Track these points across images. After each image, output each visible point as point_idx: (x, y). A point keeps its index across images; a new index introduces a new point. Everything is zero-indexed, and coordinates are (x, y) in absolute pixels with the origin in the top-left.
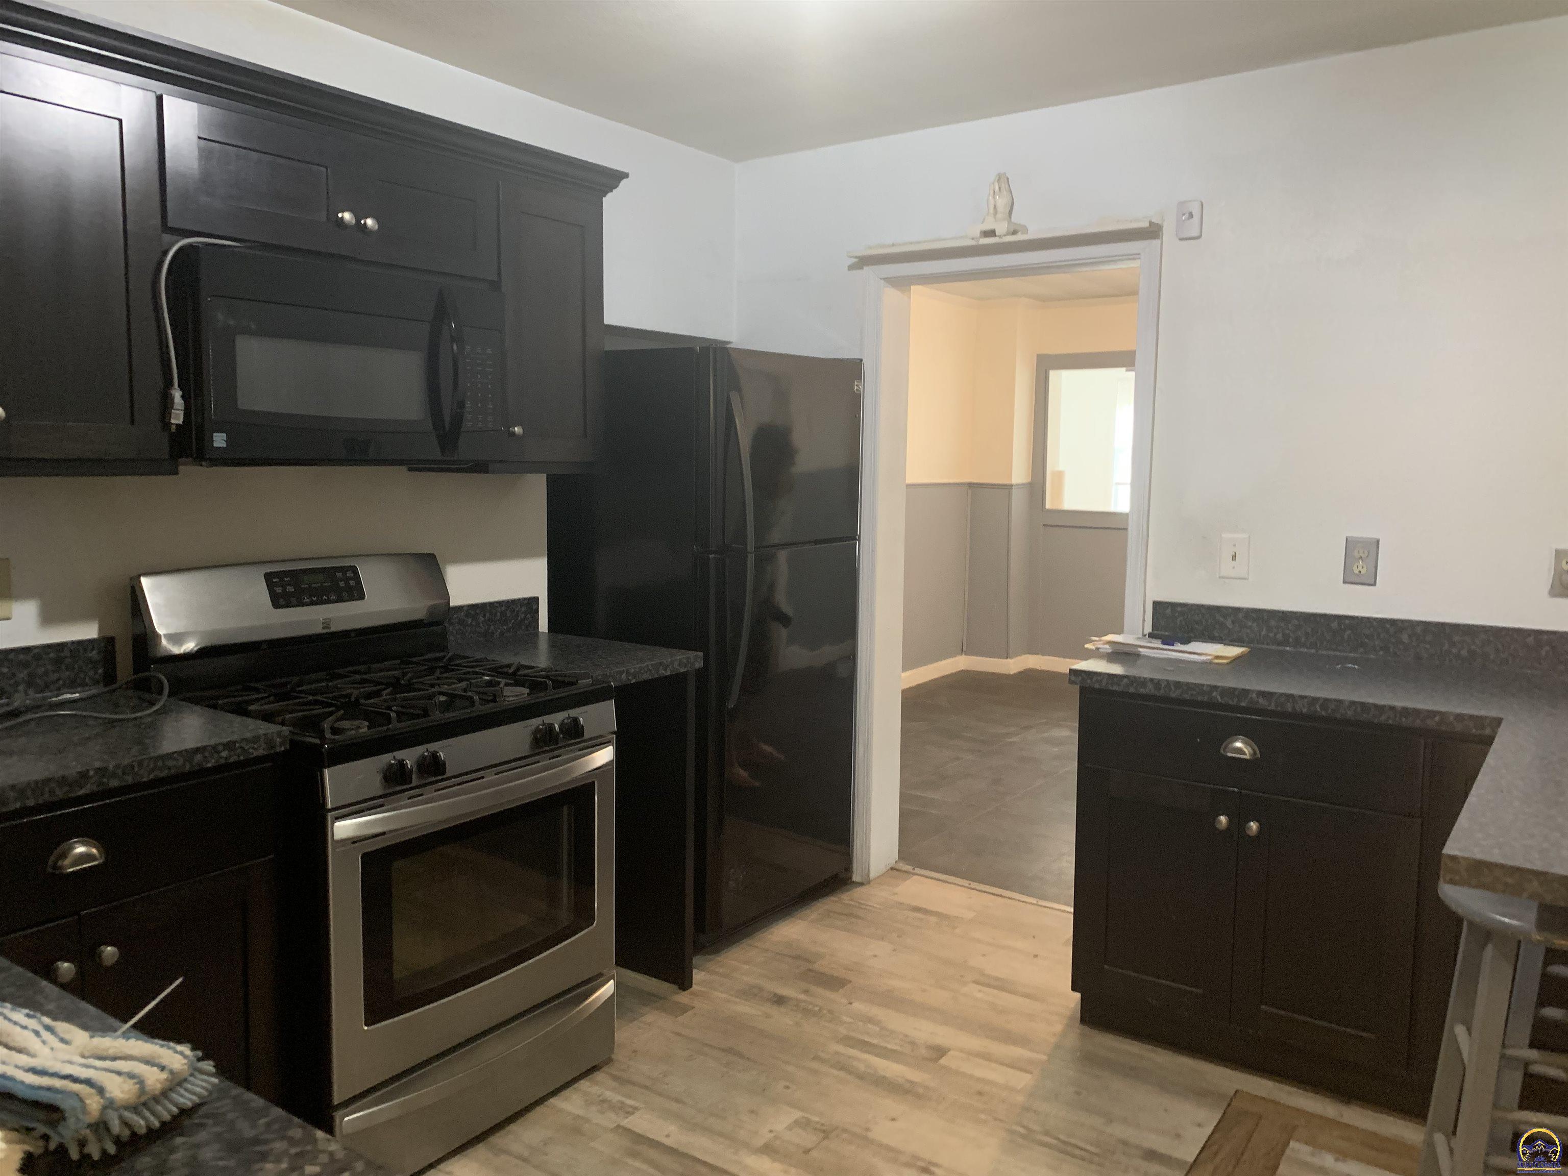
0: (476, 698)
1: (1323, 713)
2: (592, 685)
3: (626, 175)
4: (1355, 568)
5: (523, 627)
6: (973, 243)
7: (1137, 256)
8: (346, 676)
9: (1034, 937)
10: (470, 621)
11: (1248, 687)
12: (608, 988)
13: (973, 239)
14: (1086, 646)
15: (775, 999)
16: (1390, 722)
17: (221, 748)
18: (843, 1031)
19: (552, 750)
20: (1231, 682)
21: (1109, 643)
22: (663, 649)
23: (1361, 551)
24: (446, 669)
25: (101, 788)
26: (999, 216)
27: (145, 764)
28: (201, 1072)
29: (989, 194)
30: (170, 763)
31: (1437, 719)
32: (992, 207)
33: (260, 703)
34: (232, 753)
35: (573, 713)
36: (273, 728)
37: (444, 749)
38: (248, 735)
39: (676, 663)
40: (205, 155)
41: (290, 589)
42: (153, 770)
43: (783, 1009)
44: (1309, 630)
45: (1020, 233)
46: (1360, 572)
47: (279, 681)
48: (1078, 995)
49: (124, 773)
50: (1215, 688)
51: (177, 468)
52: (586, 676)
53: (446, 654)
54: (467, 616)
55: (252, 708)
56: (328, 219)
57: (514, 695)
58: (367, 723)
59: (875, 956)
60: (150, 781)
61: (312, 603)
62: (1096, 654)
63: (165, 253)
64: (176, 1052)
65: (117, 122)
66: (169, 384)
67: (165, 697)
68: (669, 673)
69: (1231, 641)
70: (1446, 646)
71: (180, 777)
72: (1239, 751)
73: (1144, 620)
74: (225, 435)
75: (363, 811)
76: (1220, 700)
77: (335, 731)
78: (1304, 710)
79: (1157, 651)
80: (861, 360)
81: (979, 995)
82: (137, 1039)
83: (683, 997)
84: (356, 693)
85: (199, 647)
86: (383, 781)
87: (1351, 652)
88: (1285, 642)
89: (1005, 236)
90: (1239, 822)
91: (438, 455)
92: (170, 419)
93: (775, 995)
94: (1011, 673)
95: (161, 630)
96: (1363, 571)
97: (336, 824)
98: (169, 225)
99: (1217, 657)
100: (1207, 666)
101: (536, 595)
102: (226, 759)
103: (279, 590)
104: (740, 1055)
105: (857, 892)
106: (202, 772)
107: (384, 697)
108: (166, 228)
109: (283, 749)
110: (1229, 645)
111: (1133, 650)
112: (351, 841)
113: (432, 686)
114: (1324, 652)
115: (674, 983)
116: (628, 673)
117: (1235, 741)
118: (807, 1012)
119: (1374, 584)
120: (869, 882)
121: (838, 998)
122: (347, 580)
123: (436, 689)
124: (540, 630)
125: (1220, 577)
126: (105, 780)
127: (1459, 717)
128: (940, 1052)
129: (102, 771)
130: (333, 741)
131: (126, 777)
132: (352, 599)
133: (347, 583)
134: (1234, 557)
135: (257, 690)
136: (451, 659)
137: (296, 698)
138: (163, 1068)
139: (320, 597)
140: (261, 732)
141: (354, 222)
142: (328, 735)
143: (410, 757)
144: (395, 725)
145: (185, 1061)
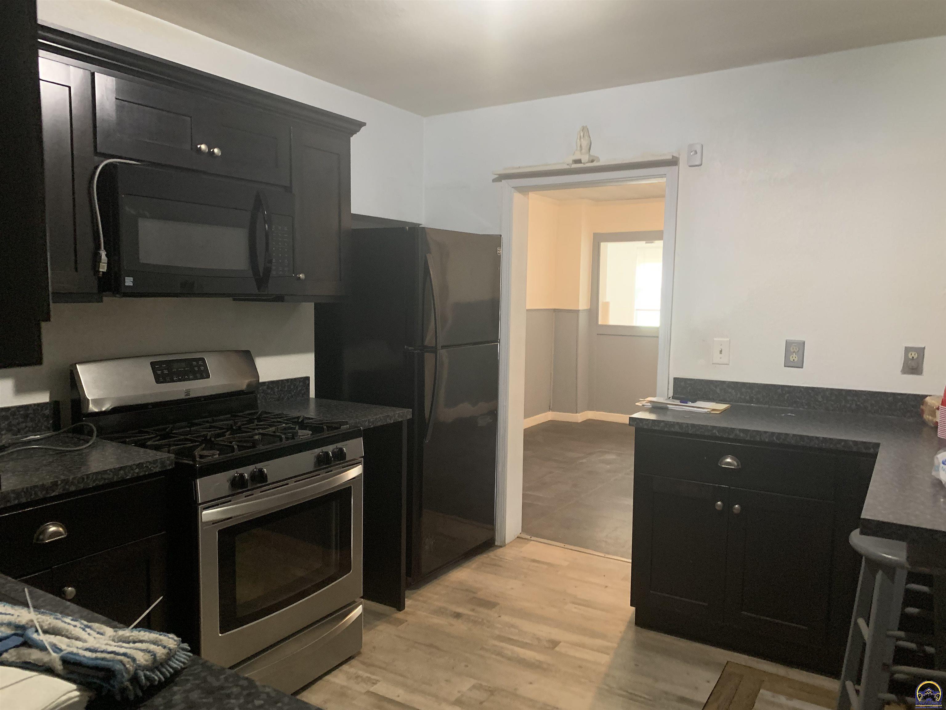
0: (283, 436)
1: (778, 442)
2: (349, 429)
3: (364, 124)
4: (791, 357)
5: (301, 395)
6: (568, 167)
7: (665, 176)
8: (200, 425)
9: (604, 576)
10: (269, 391)
11: (733, 427)
12: (359, 610)
13: (568, 165)
14: (636, 404)
15: (455, 615)
16: (816, 446)
17: (134, 467)
18: (497, 632)
19: (327, 468)
20: (724, 424)
21: (650, 402)
22: (388, 407)
23: (795, 348)
24: (259, 419)
25: (65, 492)
26: (583, 151)
27: (91, 477)
28: (183, 649)
29: (578, 138)
30: (106, 476)
31: (843, 444)
32: (579, 145)
33: (152, 440)
34: (141, 470)
35: (339, 445)
36: (165, 455)
37: (267, 467)
38: (150, 460)
39: (397, 416)
40: (120, 109)
41: (166, 372)
42: (94, 481)
43: (460, 621)
44: (765, 394)
45: (595, 161)
46: (794, 360)
47: (161, 427)
48: (633, 609)
49: (78, 482)
50: (714, 427)
51: (102, 298)
52: (346, 423)
53: (257, 411)
54: (268, 388)
55: (149, 443)
56: (192, 149)
57: (305, 434)
58: (218, 452)
59: (512, 589)
60: (93, 487)
61: (180, 380)
62: (643, 409)
63: (96, 168)
64: (169, 638)
65: (67, 88)
66: (98, 247)
67: (94, 437)
68: (392, 422)
69: (720, 400)
70: (843, 403)
71: (112, 484)
72: (728, 463)
73: (668, 389)
74: (132, 278)
75: (218, 505)
76: (717, 434)
77: (201, 457)
78: (767, 440)
79: (676, 406)
80: (501, 236)
81: (575, 610)
82: (145, 631)
83: (400, 615)
84: (210, 434)
85: (112, 407)
86: (230, 486)
87: (789, 407)
88: (751, 401)
89: (587, 163)
90: (728, 506)
91: (255, 291)
92: (99, 269)
93: (455, 612)
94: (579, 422)
95: (89, 397)
96: (796, 360)
97: (203, 512)
98: (98, 151)
99: (713, 410)
100: (708, 415)
101: (308, 376)
102: (137, 473)
103: (159, 372)
104: (437, 648)
105: (499, 551)
106: (124, 481)
107: (227, 436)
108: (96, 153)
109: (171, 467)
110: (718, 403)
111: (664, 406)
112: (212, 523)
113: (254, 429)
114: (773, 407)
115: (394, 607)
116: (369, 422)
117: (727, 458)
118: (475, 622)
119: (802, 367)
120: (505, 546)
121: (493, 614)
122: (199, 367)
123: (256, 431)
124: (311, 396)
125: (713, 364)
126: (67, 487)
127: (855, 443)
128: (554, 644)
129: (66, 482)
130: (200, 463)
131: (79, 485)
132: (202, 378)
133: (199, 368)
134: (721, 352)
135: (148, 433)
136: (261, 415)
137: (174, 437)
138: (165, 647)
139: (183, 376)
140: (158, 457)
141: (207, 151)
142: (198, 459)
143: (246, 471)
144: (237, 453)
145: (175, 643)
